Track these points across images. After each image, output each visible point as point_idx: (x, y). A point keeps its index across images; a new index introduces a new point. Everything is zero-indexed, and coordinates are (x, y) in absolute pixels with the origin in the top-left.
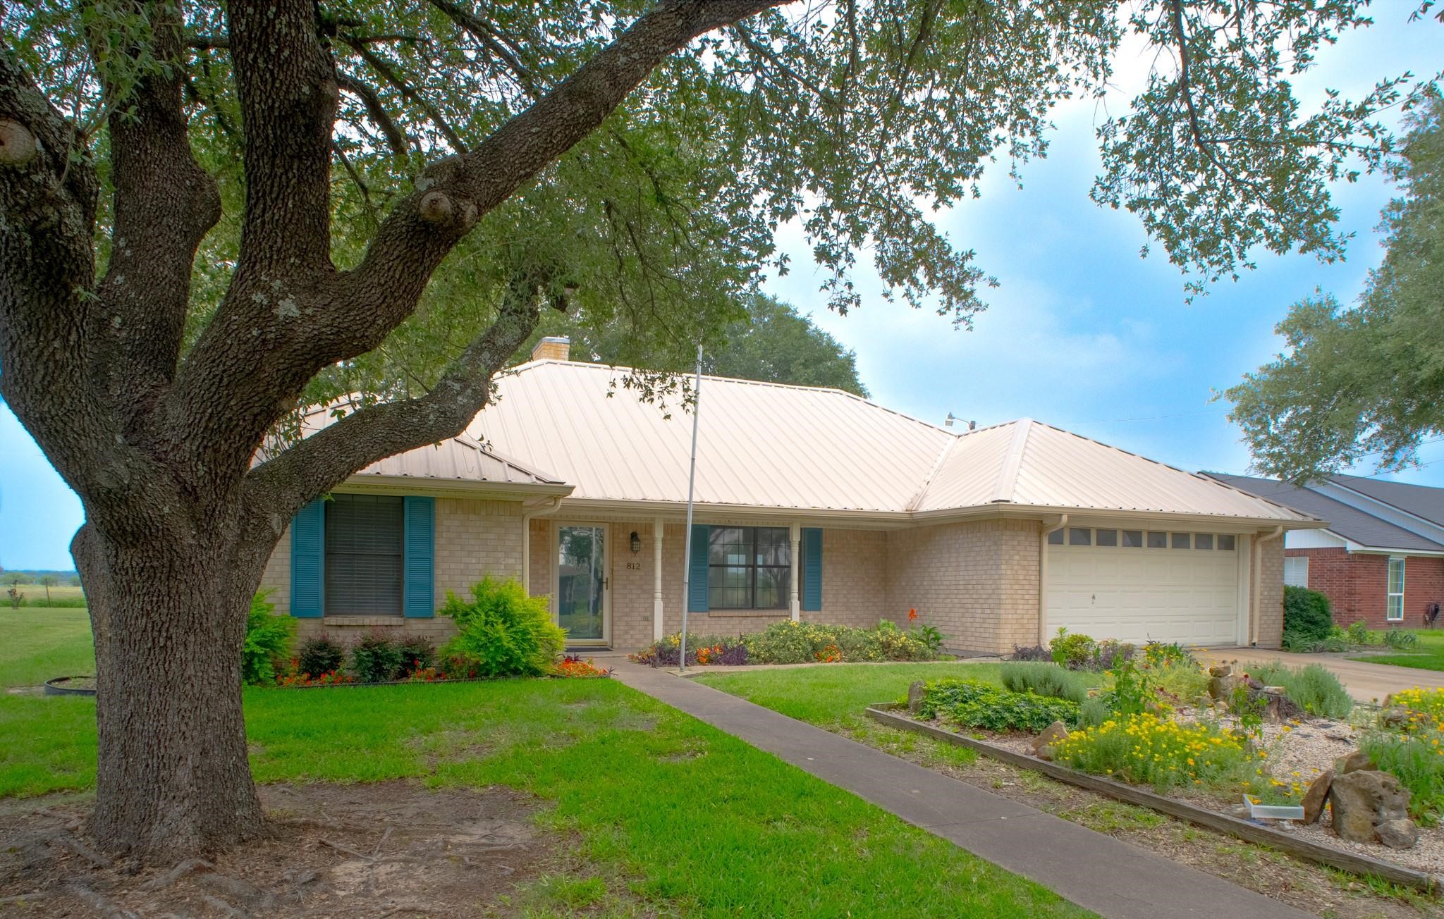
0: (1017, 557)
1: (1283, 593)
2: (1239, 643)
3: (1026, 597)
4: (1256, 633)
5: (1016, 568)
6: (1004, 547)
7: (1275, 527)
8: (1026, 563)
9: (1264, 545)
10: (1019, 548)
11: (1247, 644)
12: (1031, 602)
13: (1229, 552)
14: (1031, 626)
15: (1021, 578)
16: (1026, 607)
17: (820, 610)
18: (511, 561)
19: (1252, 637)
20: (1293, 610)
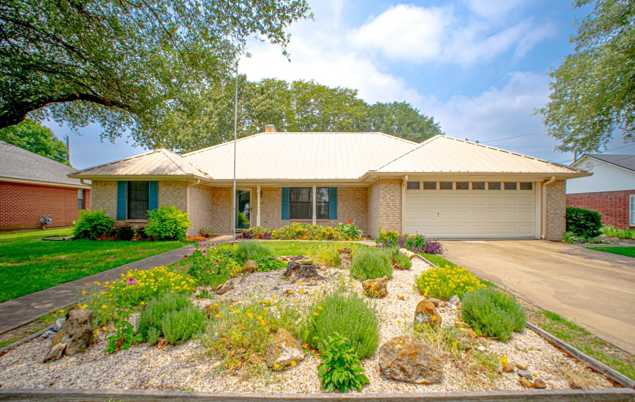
0: (389, 196)
1: (565, 212)
2: (536, 237)
3: (394, 213)
4: (544, 232)
5: (388, 200)
6: (381, 191)
7: (550, 177)
8: (393, 198)
9: (547, 186)
10: (389, 192)
11: (539, 238)
12: (397, 216)
13: (529, 191)
14: (397, 227)
15: (391, 205)
16: (394, 218)
17: (336, 219)
18: (182, 201)
19: (541, 234)
20: (570, 221)
